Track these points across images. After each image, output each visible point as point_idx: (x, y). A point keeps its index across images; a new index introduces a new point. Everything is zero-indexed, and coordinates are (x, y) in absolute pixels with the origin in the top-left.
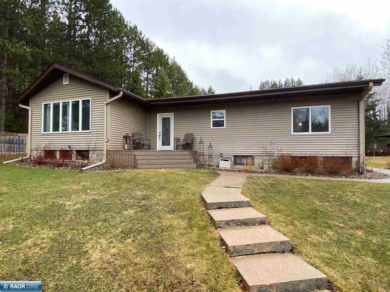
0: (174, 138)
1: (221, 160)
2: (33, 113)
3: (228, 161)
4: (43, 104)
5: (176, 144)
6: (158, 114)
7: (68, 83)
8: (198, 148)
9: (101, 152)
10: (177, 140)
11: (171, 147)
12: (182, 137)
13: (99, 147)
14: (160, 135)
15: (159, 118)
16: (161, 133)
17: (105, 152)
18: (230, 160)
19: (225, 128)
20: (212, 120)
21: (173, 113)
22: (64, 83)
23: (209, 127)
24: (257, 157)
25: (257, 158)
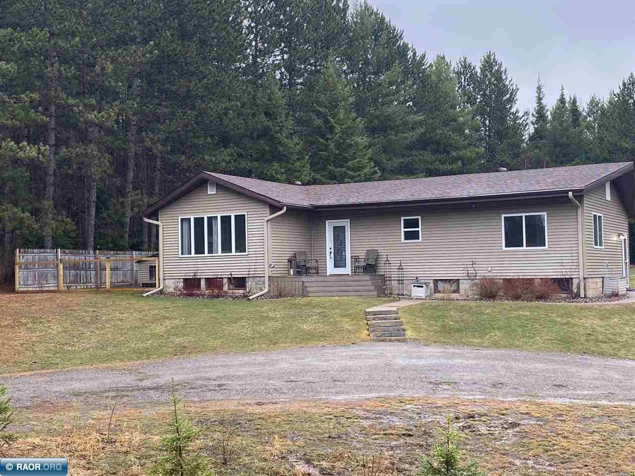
0: (352, 257)
1: (414, 286)
2: (164, 229)
3: (422, 287)
4: (179, 218)
5: (353, 265)
6: (327, 222)
7: (215, 193)
8: (383, 270)
9: (262, 279)
10: (355, 259)
11: (347, 270)
12: (362, 255)
13: (259, 273)
14: (331, 253)
15: (329, 227)
16: (333, 248)
17: (267, 279)
18: (424, 286)
19: (419, 242)
20: (403, 230)
21: (349, 220)
22: (209, 193)
23: (400, 239)
24: (464, 281)
25: (463, 283)
